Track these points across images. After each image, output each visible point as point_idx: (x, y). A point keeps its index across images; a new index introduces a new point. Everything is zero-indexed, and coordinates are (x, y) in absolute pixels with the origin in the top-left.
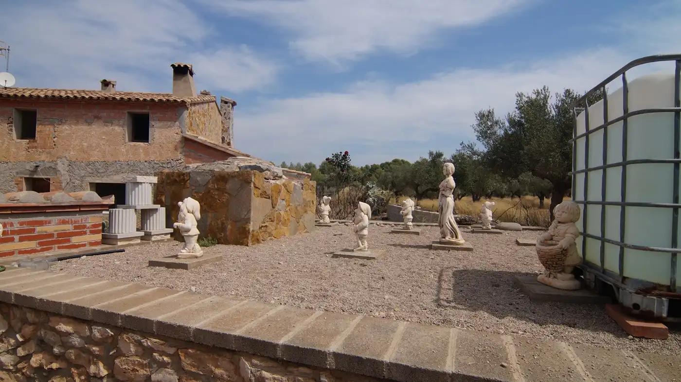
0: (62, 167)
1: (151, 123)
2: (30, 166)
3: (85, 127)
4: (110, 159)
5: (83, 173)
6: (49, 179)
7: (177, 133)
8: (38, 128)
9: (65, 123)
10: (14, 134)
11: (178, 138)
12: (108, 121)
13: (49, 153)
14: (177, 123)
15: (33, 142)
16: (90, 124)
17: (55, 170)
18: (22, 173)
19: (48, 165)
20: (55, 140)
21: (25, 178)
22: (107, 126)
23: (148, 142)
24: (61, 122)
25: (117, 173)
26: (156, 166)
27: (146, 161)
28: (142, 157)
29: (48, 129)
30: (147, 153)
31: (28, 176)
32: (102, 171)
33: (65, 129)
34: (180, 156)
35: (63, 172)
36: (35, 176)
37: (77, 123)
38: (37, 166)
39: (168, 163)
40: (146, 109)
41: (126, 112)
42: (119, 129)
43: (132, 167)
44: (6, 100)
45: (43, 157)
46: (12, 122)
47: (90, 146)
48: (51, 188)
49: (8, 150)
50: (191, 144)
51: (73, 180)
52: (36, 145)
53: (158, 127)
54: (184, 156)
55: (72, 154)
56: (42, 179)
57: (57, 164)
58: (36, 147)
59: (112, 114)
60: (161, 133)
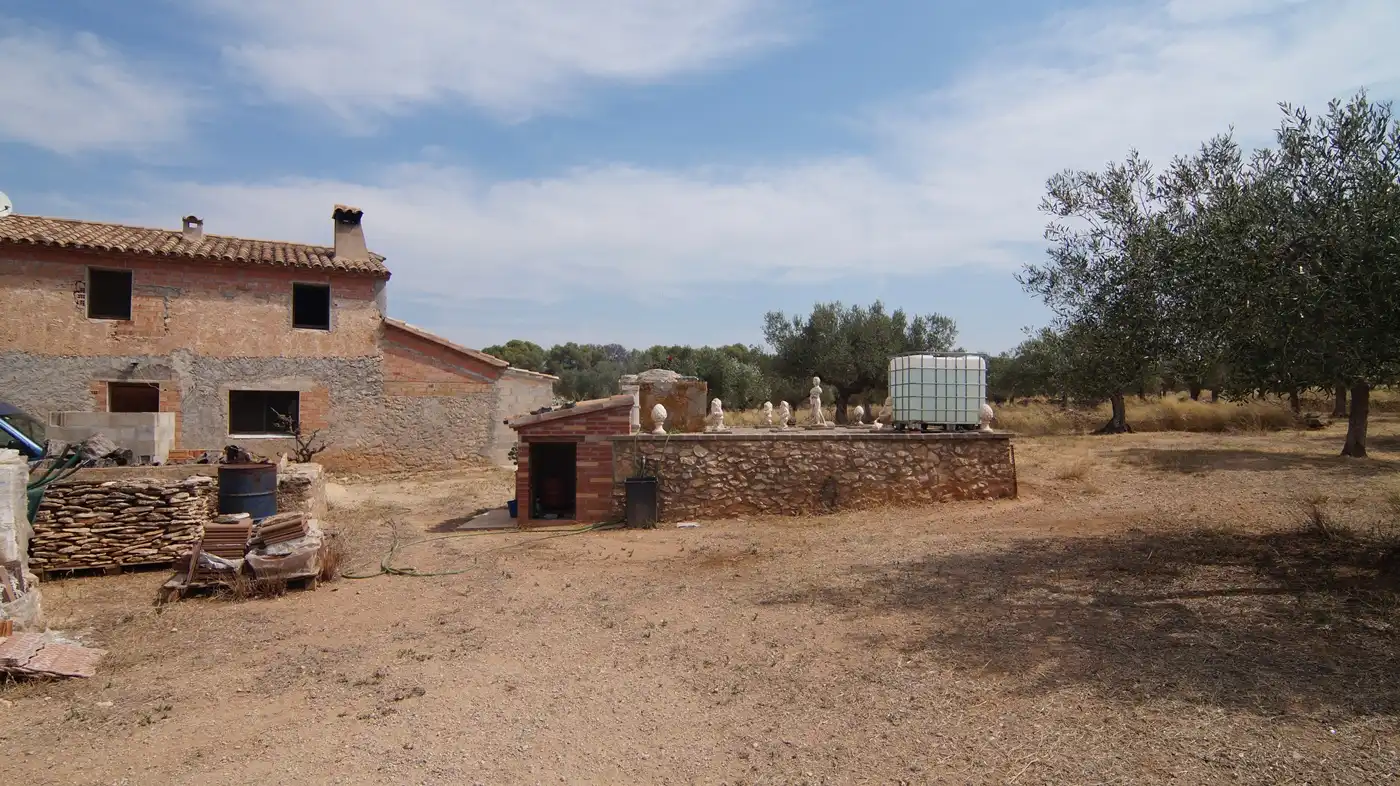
0: (179, 365)
1: (333, 301)
2: (121, 364)
3: (222, 303)
4: (265, 353)
5: (217, 374)
6: (157, 385)
7: (373, 318)
8: (135, 302)
9: (185, 296)
10: (86, 309)
11: (376, 324)
12: (261, 296)
13: (157, 342)
14: (373, 303)
15: (126, 324)
16: (230, 298)
17: (168, 370)
18: (104, 374)
19: (155, 361)
20: (167, 321)
21: (110, 384)
22: (260, 303)
23: (327, 329)
24: (178, 294)
25: (278, 375)
26: (340, 365)
27: (325, 358)
28: (319, 352)
29: (154, 304)
30: (326, 346)
31: (115, 380)
32: (251, 372)
33: (186, 305)
34: (377, 351)
35: (182, 374)
36: (130, 380)
37: (207, 297)
38: (135, 364)
39: (360, 361)
40: (324, 280)
41: (291, 282)
42: (281, 309)
43: (302, 367)
44: (72, 253)
45: (146, 349)
46: (83, 290)
47: (231, 333)
48: (161, 399)
49: (75, 337)
50: (393, 334)
51: (202, 387)
52: (131, 328)
53: (343, 308)
54: (385, 351)
55: (200, 345)
56: (144, 385)
57: (171, 360)
58: (131, 333)
59: (268, 286)
60: (349, 317)
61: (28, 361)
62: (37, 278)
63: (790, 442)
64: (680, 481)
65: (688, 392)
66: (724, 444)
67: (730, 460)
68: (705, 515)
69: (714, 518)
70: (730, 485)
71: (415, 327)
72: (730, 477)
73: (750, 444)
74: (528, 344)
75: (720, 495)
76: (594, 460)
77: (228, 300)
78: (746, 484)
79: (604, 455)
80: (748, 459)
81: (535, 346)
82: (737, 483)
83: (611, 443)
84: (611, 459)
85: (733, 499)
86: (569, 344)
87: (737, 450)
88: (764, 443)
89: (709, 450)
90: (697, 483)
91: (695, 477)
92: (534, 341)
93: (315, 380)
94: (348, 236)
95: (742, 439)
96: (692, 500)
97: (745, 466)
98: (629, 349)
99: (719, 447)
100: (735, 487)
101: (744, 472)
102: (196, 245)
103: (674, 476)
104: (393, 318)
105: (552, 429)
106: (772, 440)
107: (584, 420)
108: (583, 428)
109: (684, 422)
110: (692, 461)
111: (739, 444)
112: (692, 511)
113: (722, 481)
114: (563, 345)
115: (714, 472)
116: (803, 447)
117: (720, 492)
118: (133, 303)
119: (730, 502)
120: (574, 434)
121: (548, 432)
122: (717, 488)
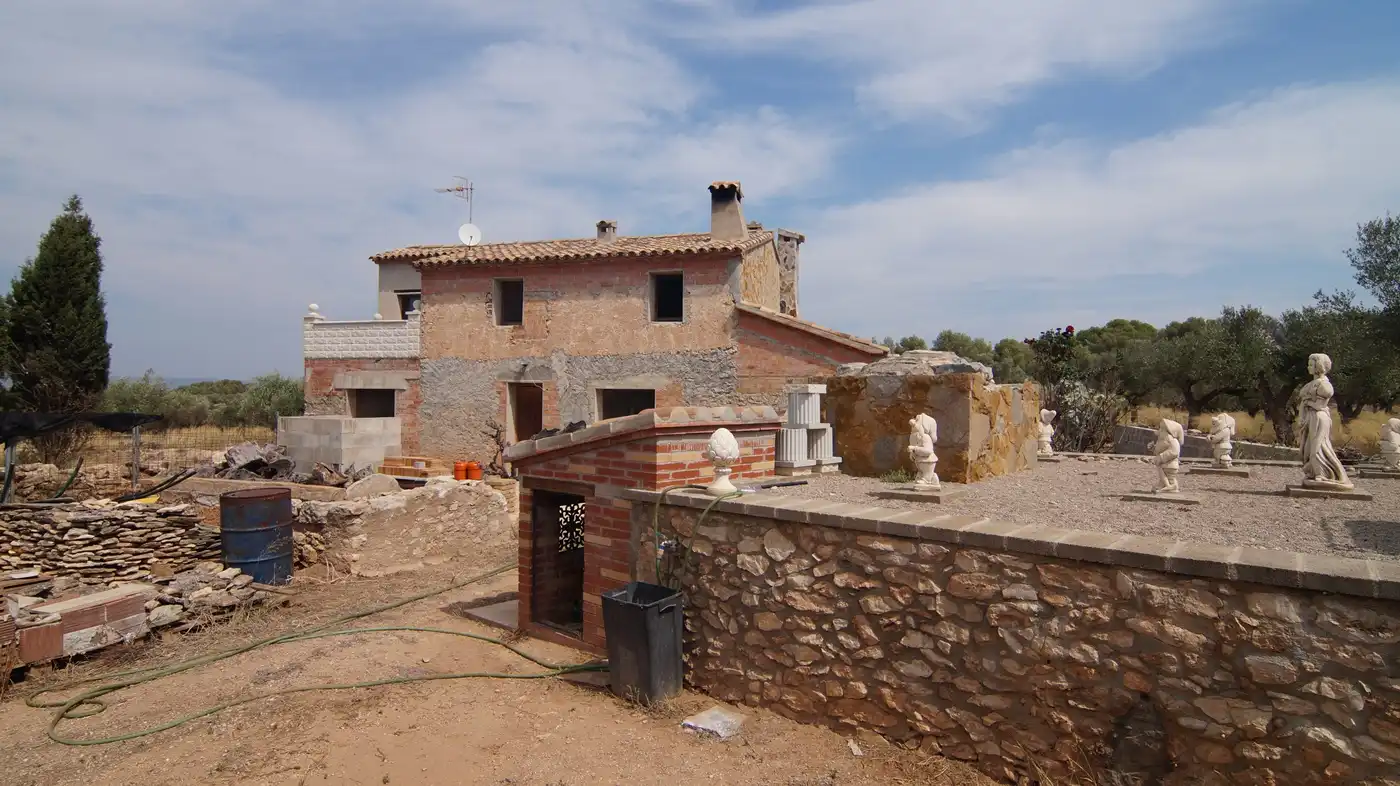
0: (558, 364)
2: (515, 366)
3: (590, 302)
4: (625, 351)
5: (587, 373)
6: (541, 385)
7: (726, 304)
8: (526, 307)
9: (561, 298)
10: (494, 318)
12: (622, 291)
13: (540, 344)
14: (726, 286)
15: (519, 328)
17: (548, 370)
18: (504, 376)
19: (538, 364)
20: (548, 323)
21: (509, 383)
23: (681, 320)
24: (557, 297)
25: (636, 372)
26: (693, 360)
27: (678, 353)
28: (674, 346)
30: (680, 340)
31: (512, 381)
32: (614, 370)
33: (562, 306)
34: (731, 341)
35: (559, 374)
36: (522, 381)
37: (577, 298)
38: (525, 366)
39: (713, 354)
40: (678, 267)
43: (657, 363)
44: (484, 267)
45: (533, 351)
46: (491, 300)
47: (597, 331)
48: (544, 398)
49: (487, 342)
51: (574, 386)
52: (523, 333)
53: (696, 296)
54: (739, 341)
55: (572, 345)
56: (532, 385)
57: (551, 361)
58: (523, 336)
61: (457, 365)
62: (463, 293)
63: (999, 558)
64: (735, 605)
65: (930, 396)
66: (830, 536)
67: (839, 580)
68: (784, 703)
69: (803, 717)
70: (840, 645)
72: (839, 624)
73: (889, 547)
75: (816, 664)
76: (605, 534)
78: (877, 653)
79: (619, 525)
80: (885, 588)
82: (853, 643)
83: (628, 505)
84: (628, 536)
85: (844, 681)
87: (858, 557)
88: (927, 549)
89: (798, 546)
90: (767, 622)
91: (764, 608)
93: (670, 377)
95: (868, 529)
96: (757, 659)
97: (875, 604)
99: (820, 542)
100: (849, 652)
101: (872, 618)
103: (727, 593)
105: (554, 467)
106: (950, 544)
107: (592, 455)
108: (592, 470)
110: (758, 566)
111: (863, 541)
112: (755, 686)
113: (819, 631)
115: (803, 603)
116: (1047, 577)
117: (818, 657)
118: (524, 309)
119: (838, 691)
120: (581, 481)
121: (551, 474)
122: (808, 644)
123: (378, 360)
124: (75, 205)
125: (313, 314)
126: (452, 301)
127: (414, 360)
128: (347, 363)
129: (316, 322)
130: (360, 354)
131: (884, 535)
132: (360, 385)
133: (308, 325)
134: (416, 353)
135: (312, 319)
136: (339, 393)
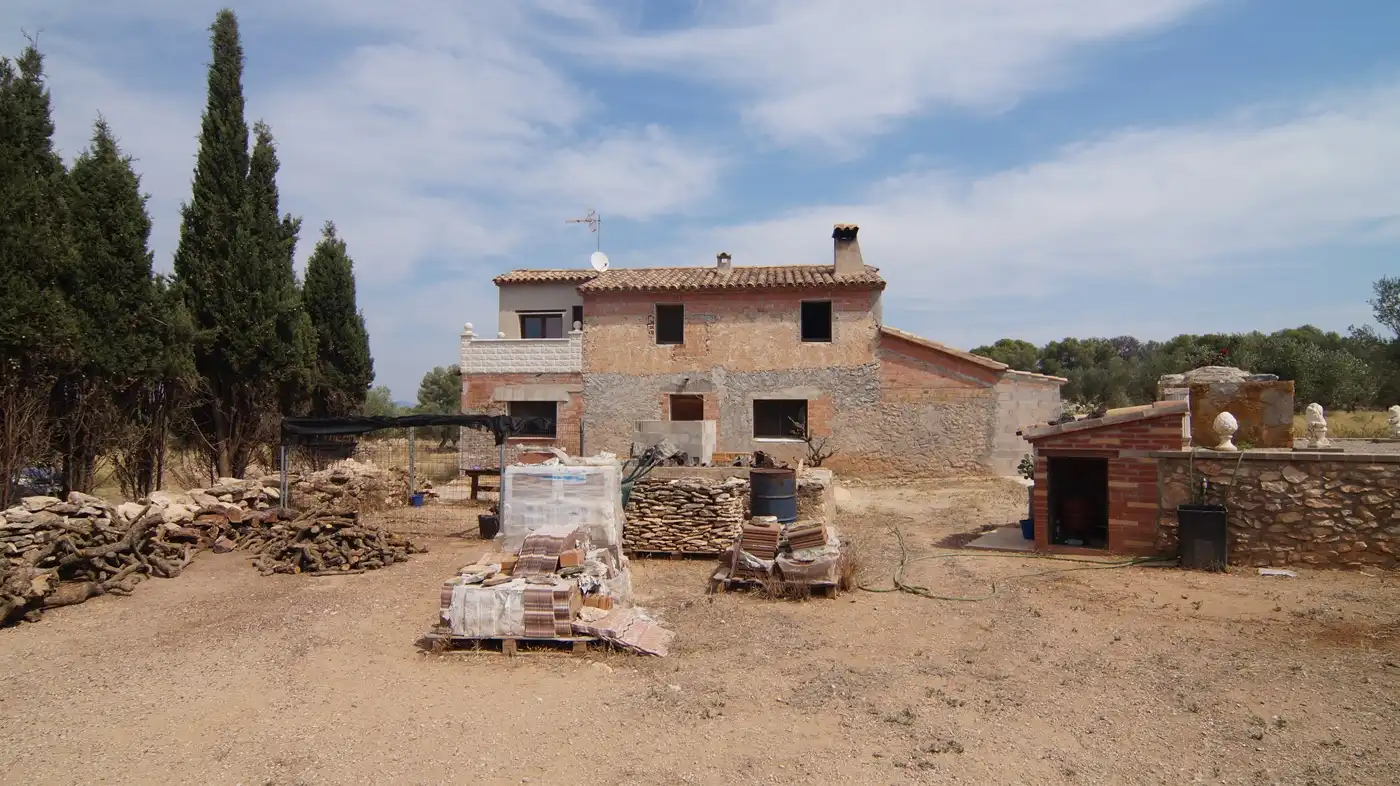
0: (718, 378)
1: (835, 314)
2: (677, 380)
3: (747, 325)
4: (780, 366)
5: (745, 386)
6: (702, 396)
9: (720, 321)
10: (655, 338)
11: (873, 333)
15: (680, 347)
16: (752, 320)
17: (708, 383)
18: (666, 389)
19: (699, 378)
21: (671, 396)
22: (776, 322)
23: (830, 341)
24: (716, 320)
25: (789, 385)
26: (842, 374)
27: (828, 369)
28: (824, 363)
29: (700, 328)
30: (830, 358)
31: (674, 393)
32: (770, 383)
33: (721, 328)
34: (875, 359)
35: (719, 387)
36: (684, 393)
39: (859, 370)
40: (827, 296)
41: (800, 301)
42: (792, 326)
43: (811, 377)
44: (647, 293)
45: (694, 367)
46: (653, 323)
47: (754, 350)
48: (705, 408)
49: (649, 359)
50: (890, 342)
51: (733, 397)
52: (684, 351)
53: (843, 320)
54: (882, 359)
55: (731, 362)
56: (693, 397)
57: (711, 376)
58: (684, 354)
59: (782, 305)
60: (850, 329)
61: (620, 379)
62: (625, 315)
64: (1261, 512)
65: (1263, 395)
66: (1335, 466)
67: (1346, 489)
68: (1304, 561)
69: (1318, 567)
70: (1348, 524)
71: (908, 334)
72: (1346, 512)
73: (1381, 468)
74: (1019, 343)
75: (1328, 536)
76: (1131, 480)
77: (752, 321)
78: (1374, 525)
79: (1146, 474)
80: (1379, 489)
81: (1027, 344)
82: (1357, 521)
83: (1156, 461)
84: (1156, 480)
85: (1351, 543)
86: (1067, 340)
87: (1358, 476)
89: (1308, 474)
90: (1289, 518)
91: (1286, 510)
92: (1025, 339)
93: (821, 389)
94: (846, 252)
95: (1368, 460)
96: (1282, 539)
97: (1372, 499)
98: (1143, 339)
99: (1324, 472)
100: (1355, 526)
101: (1370, 507)
102: (727, 277)
103: (1251, 506)
104: (889, 326)
105: (1075, 441)
107: (1118, 432)
108: (1116, 441)
109: (1257, 432)
110: (1281, 487)
111: (1361, 467)
112: (1282, 555)
113: (1332, 517)
114: (1059, 340)
115: (1317, 504)
117: (1329, 532)
118: (685, 330)
119: (1347, 548)
120: (1104, 448)
121: (1071, 446)
122: (1325, 527)
123: (539, 375)
124: (330, 231)
125: (468, 332)
126: (614, 323)
127: (577, 374)
128: (506, 378)
129: (473, 339)
130: (522, 369)
131: (1376, 462)
132: (520, 397)
133: (466, 343)
134: (578, 368)
135: (470, 336)
136: (498, 405)
